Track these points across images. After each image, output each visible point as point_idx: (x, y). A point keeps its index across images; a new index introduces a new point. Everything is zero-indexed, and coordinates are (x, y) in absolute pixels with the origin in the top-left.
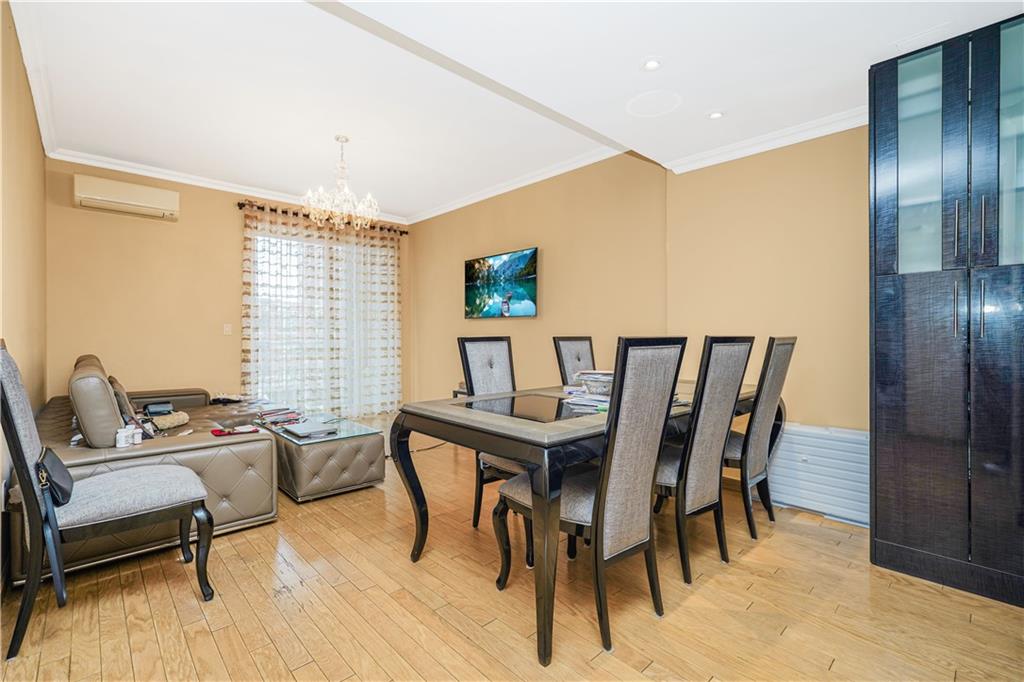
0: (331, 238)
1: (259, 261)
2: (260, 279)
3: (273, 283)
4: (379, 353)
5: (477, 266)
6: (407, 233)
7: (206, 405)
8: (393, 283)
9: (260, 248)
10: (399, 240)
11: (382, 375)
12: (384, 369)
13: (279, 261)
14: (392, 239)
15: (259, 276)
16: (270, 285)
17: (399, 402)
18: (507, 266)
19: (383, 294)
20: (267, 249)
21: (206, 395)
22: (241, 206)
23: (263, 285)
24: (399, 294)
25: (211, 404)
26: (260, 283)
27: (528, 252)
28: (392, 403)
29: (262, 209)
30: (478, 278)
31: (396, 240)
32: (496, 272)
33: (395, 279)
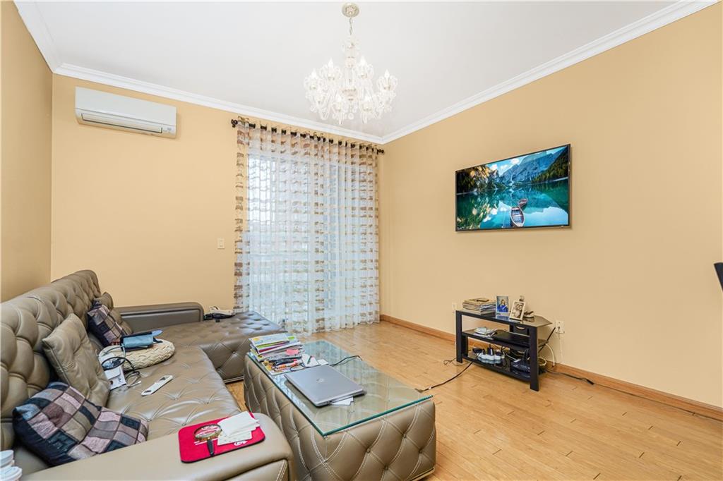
0: (316, 155)
1: (251, 176)
2: (251, 195)
3: (263, 198)
4: (359, 266)
5: (473, 174)
6: (383, 152)
7: (199, 321)
8: (371, 199)
9: (251, 165)
10: (376, 158)
11: (361, 286)
12: (363, 281)
13: (269, 176)
14: (370, 157)
15: (251, 192)
16: (260, 201)
17: (376, 312)
18: (519, 170)
19: (362, 209)
20: (257, 164)
21: (200, 309)
22: (234, 123)
23: (254, 200)
24: (377, 209)
25: (205, 320)
26: (251, 198)
27: (553, 152)
28: (370, 314)
29: (253, 126)
30: (475, 186)
31: (374, 158)
32: (502, 178)
33: (373, 194)
